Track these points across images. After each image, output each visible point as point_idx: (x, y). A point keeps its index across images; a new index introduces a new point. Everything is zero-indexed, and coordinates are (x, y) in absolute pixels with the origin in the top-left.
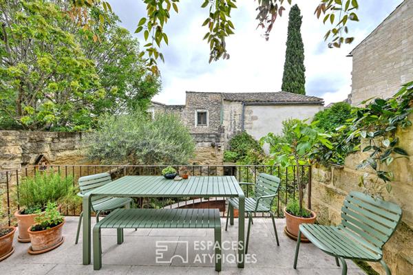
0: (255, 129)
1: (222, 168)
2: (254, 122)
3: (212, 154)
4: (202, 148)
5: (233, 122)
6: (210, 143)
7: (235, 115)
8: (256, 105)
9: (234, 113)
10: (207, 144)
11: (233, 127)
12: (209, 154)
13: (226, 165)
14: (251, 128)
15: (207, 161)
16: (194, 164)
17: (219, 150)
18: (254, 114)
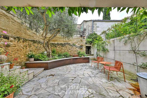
0: (98, 31)
1: (85, 47)
2: (98, 28)
3: (81, 40)
4: (76, 37)
5: (88, 30)
6: (80, 35)
7: (89, 27)
8: (98, 21)
9: (88, 26)
10: (79, 36)
11: (88, 32)
12: (80, 40)
13: (87, 45)
14: (96, 31)
15: (78, 43)
16: (73, 44)
17: (84, 38)
18: (97, 25)
